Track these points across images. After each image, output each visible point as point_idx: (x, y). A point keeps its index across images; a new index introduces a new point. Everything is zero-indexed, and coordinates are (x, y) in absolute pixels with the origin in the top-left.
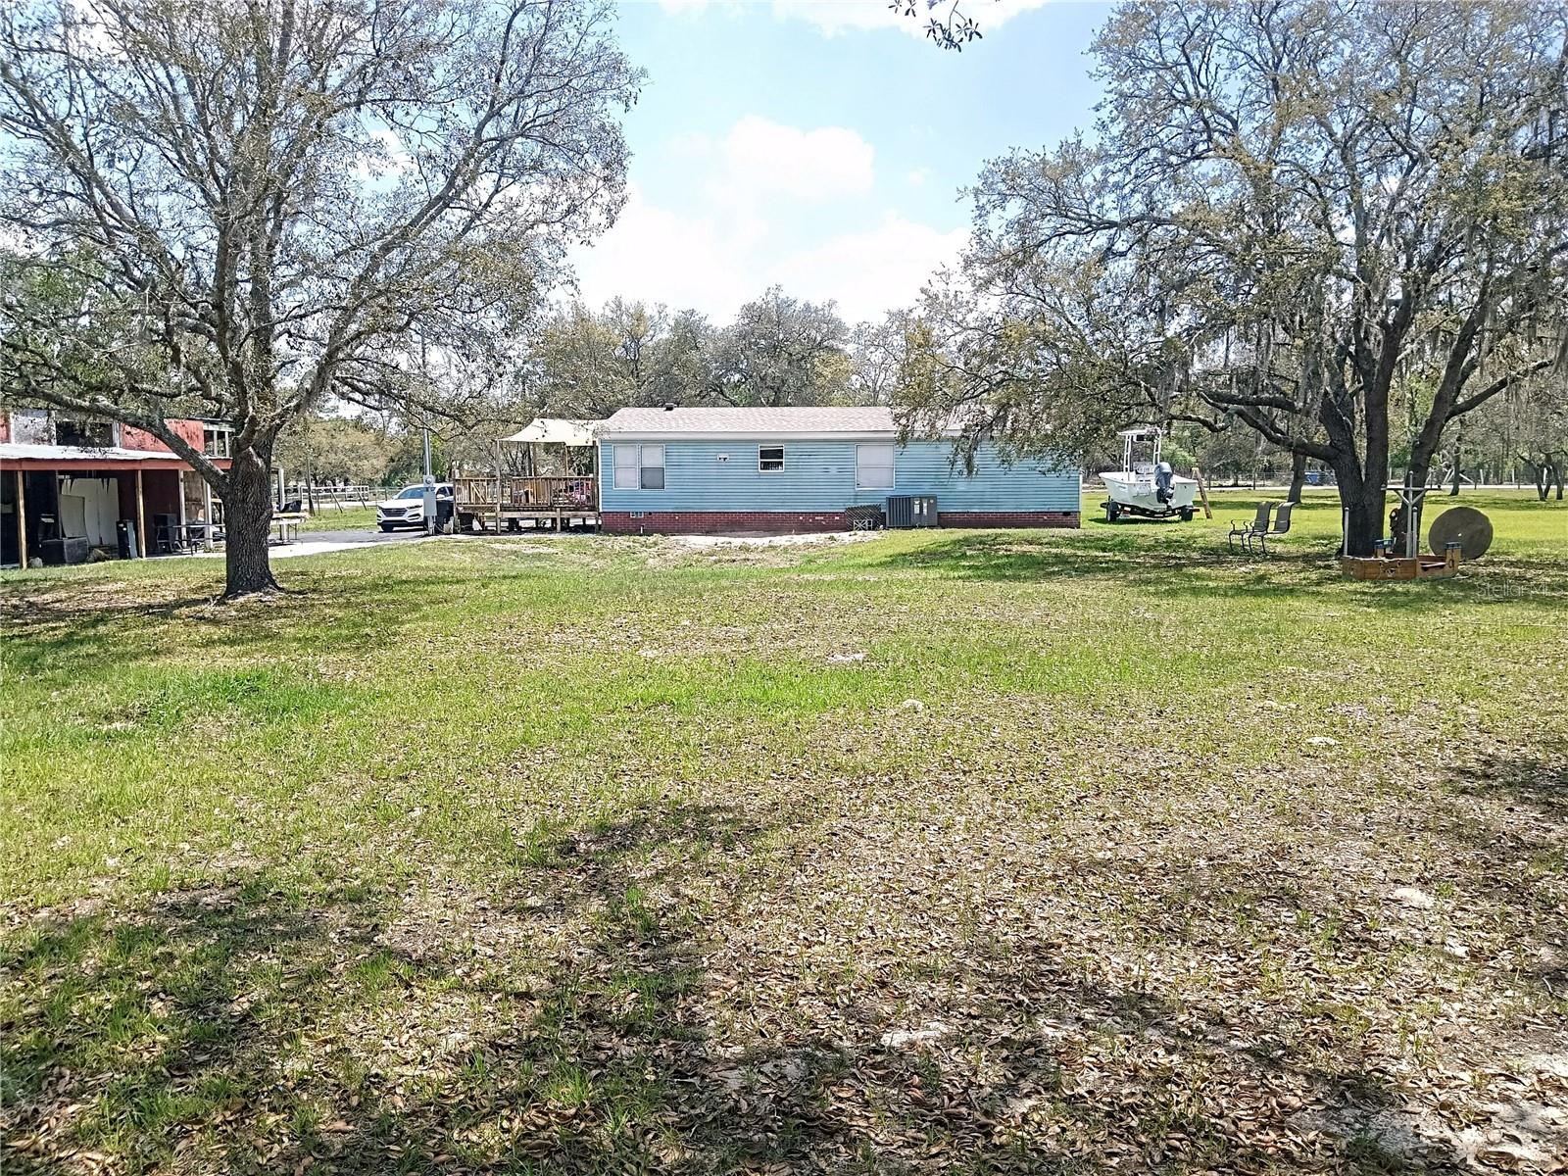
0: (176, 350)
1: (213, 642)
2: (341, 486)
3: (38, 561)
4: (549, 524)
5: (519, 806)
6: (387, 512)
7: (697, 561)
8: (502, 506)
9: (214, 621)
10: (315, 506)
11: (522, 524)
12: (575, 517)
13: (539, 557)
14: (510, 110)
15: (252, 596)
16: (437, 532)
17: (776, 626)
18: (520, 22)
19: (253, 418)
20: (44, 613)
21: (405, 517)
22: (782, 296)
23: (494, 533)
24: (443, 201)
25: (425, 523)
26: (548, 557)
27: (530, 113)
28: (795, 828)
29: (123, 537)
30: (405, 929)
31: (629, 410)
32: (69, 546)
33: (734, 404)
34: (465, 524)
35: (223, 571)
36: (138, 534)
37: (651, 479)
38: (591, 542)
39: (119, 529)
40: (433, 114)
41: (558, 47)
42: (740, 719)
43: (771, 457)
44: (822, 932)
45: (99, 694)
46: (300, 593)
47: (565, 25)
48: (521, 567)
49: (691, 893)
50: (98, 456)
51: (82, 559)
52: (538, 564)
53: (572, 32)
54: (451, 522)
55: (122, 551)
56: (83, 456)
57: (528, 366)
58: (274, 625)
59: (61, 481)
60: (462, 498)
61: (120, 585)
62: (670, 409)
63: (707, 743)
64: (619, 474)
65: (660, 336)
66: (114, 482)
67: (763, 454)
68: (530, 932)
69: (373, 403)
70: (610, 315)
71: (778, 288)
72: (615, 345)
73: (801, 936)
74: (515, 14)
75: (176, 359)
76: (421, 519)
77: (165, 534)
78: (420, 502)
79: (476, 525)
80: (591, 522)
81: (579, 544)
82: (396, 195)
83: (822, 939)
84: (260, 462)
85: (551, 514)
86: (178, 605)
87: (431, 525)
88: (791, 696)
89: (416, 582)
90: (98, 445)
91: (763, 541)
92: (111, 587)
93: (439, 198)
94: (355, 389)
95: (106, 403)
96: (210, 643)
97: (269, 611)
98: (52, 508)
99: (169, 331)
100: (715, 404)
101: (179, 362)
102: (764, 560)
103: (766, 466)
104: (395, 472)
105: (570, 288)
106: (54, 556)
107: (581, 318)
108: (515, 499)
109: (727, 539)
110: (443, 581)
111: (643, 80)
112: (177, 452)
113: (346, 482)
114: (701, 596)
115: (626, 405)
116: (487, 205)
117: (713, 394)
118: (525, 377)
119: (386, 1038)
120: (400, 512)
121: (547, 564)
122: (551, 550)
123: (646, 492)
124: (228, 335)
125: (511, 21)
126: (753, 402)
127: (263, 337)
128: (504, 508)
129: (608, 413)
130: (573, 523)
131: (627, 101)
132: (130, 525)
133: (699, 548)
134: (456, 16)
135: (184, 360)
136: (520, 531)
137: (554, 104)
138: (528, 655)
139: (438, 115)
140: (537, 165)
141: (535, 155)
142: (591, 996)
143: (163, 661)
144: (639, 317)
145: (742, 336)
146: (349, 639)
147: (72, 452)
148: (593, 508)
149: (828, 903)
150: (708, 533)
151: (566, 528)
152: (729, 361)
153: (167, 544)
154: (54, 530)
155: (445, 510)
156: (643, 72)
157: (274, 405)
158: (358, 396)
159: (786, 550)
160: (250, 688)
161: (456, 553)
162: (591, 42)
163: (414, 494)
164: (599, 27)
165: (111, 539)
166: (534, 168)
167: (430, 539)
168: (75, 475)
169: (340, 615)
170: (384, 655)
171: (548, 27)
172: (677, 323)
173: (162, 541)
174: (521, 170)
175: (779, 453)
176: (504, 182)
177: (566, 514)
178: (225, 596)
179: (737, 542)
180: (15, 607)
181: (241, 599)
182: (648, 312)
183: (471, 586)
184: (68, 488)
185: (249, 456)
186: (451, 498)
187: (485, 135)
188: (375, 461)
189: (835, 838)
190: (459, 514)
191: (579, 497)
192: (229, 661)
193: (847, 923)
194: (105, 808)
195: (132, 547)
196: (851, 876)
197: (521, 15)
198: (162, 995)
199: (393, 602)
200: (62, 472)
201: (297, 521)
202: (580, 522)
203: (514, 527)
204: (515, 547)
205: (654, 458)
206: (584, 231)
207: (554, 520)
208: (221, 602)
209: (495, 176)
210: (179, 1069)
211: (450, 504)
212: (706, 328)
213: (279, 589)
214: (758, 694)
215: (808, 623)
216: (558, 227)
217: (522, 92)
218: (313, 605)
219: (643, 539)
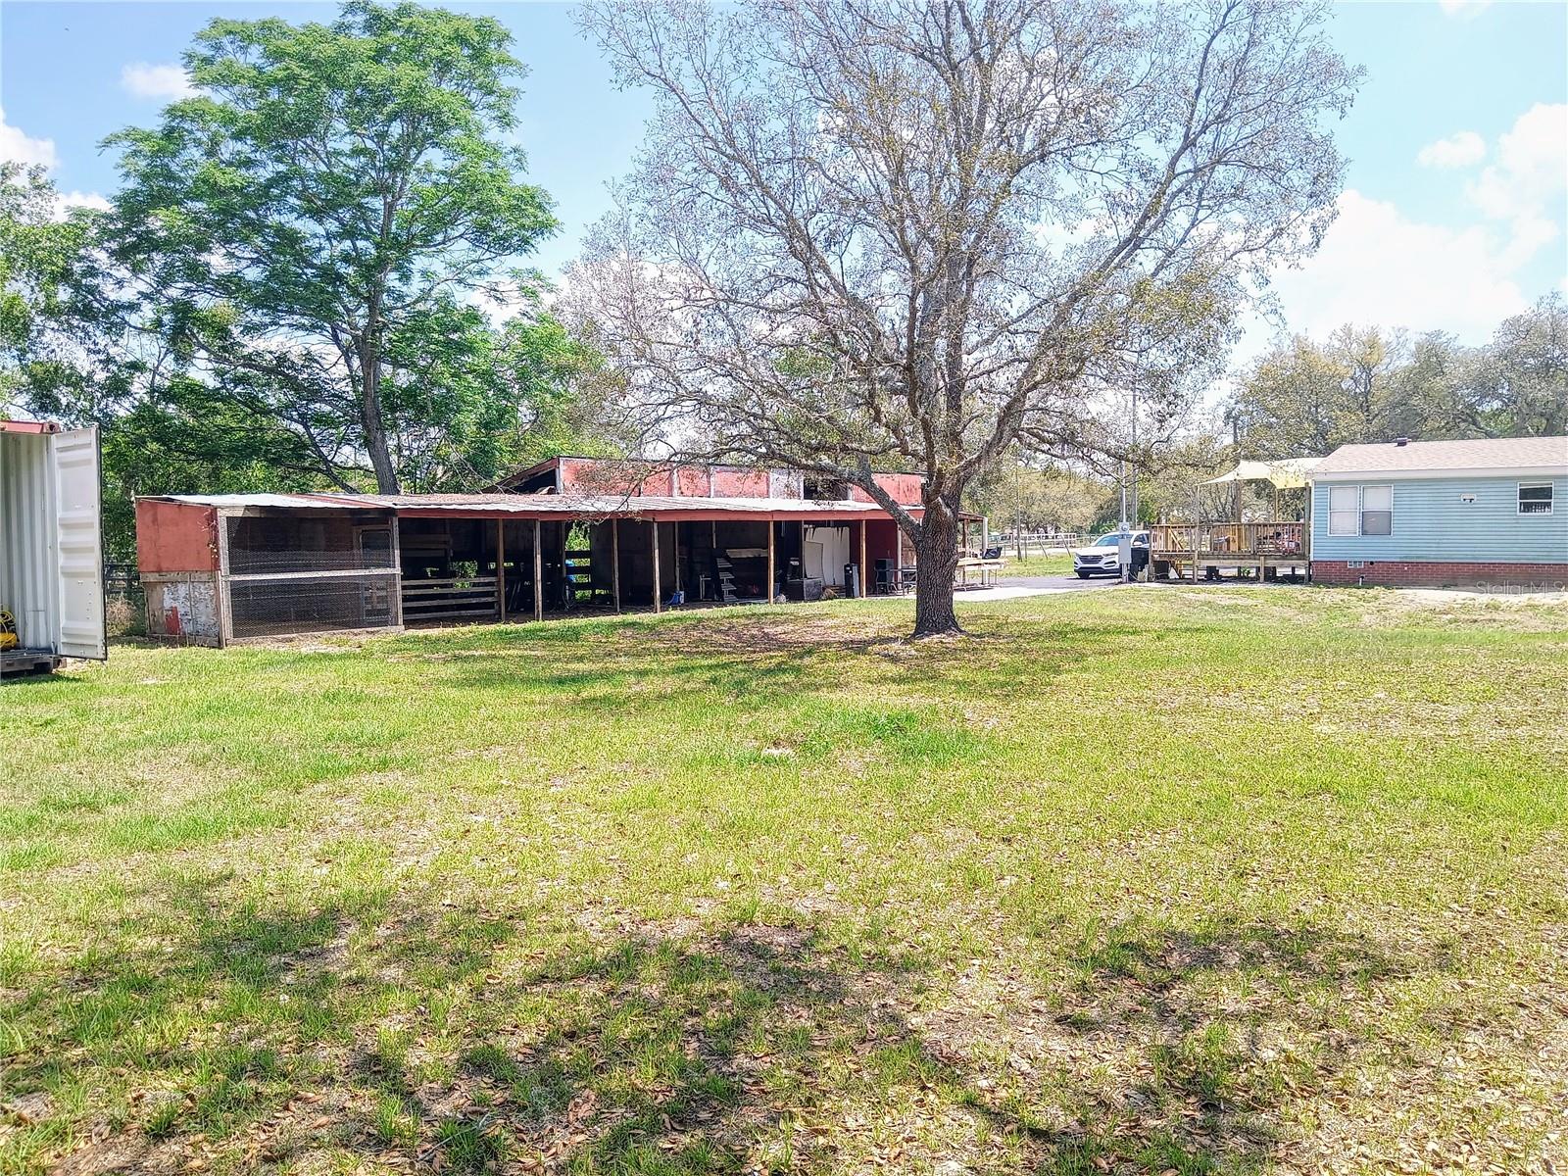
0: (878, 412)
1: (886, 679)
2: (1052, 533)
3: (783, 598)
4: (1253, 574)
5: (1119, 893)
6: (1084, 559)
7: (1426, 620)
8: (1200, 554)
9: (894, 659)
10: (1023, 552)
11: (1222, 572)
12: (1281, 566)
13: (1234, 609)
14: (1208, 138)
15: (936, 637)
16: (1131, 580)
17: (1504, 708)
18: (1221, 44)
19: (940, 470)
20: (771, 643)
21: (1101, 564)
22: (1558, 304)
23: (1190, 582)
24: (1133, 243)
25: (1120, 570)
26: (1246, 609)
27: (1232, 138)
28: (1465, 986)
29: (848, 578)
30: (946, 1016)
31: (1352, 447)
32: (808, 586)
33: (1489, 435)
34: (1161, 573)
35: (913, 615)
36: (861, 579)
37: (1373, 524)
38: (1298, 594)
39: (846, 571)
40: (1115, 152)
41: (1265, 61)
42: (1424, 825)
43: (1535, 497)
44: (1465, 1148)
45: (776, 720)
46: (978, 636)
47: (1271, 38)
48: (1211, 619)
49: (1292, 1048)
50: (828, 508)
51: (817, 597)
52: (1233, 616)
53: (1278, 44)
54: (1146, 570)
55: (847, 591)
56: (818, 508)
57: (1241, 406)
58: (941, 667)
59: (806, 529)
60: (1158, 546)
61: (836, 621)
62: (1402, 444)
63: (1370, 850)
64: (1335, 520)
65: (1397, 363)
66: (846, 530)
67: (1524, 494)
68: (1079, 1053)
69: (1058, 452)
70: (1337, 344)
71: (1555, 295)
72: (1342, 378)
73: (1431, 1146)
74: (1213, 37)
75: (877, 419)
76: (1117, 566)
77: (883, 577)
78: (1115, 549)
79: (1173, 574)
80: (1301, 572)
81: (1283, 597)
82: (1091, 246)
83: (1460, 1159)
84: (948, 511)
85: (1255, 563)
86: (872, 642)
87: (1125, 572)
88: (1504, 802)
89: (1093, 631)
90: (827, 499)
91: (1523, 598)
92: (829, 622)
93: (1128, 241)
94: (1043, 440)
95: (828, 461)
96: (883, 679)
97: (946, 653)
98: (798, 552)
99: (872, 395)
100: (1464, 437)
101: (880, 421)
102: (1516, 622)
103: (1527, 508)
104: (1104, 519)
105: (1274, 319)
106: (795, 594)
107: (1303, 352)
108: (1215, 547)
109: (1472, 595)
110: (1120, 631)
111: (1361, 79)
112: (880, 503)
113: (1057, 529)
114: (1409, 663)
115: (1352, 442)
116: (1183, 241)
117: (1463, 425)
118: (1236, 418)
119: (877, 1145)
120: (1097, 559)
121: (1242, 617)
122: (1250, 602)
123: (1368, 539)
124: (917, 394)
125: (1209, 46)
126: (1518, 432)
127: (955, 393)
128: (1202, 556)
129: (1328, 450)
130: (1280, 572)
131: (1341, 106)
132: (855, 568)
133: (1431, 604)
134: (1155, 55)
135: (884, 420)
136: (1220, 580)
137: (1259, 125)
138: (1181, 718)
139: (1118, 152)
140: (1238, 193)
141: (1236, 182)
142: (1120, 1159)
143: (839, 694)
144: (1372, 345)
145: (1503, 356)
146: (1003, 685)
147: (809, 505)
148: (1302, 557)
149: (1487, 1106)
150: (1445, 587)
151: (1271, 577)
152: (1486, 387)
153: (885, 586)
154: (798, 572)
155: (1140, 558)
156: (1361, 70)
157: (960, 457)
158: (1046, 447)
159: (1551, 611)
160: (898, 725)
161: (1146, 600)
162: (1301, 50)
163: (1112, 542)
164: (1310, 31)
165: (841, 580)
166: (1234, 195)
167: (1123, 587)
168: (817, 524)
169: (1006, 660)
170: (1030, 705)
171: (1251, 43)
172: (1419, 347)
173: (880, 584)
174: (1220, 198)
175: (1546, 493)
176: (1202, 214)
177: (1271, 563)
178: (913, 636)
179: (1484, 598)
180: (753, 636)
181: (926, 640)
182: (1383, 338)
183: (1146, 636)
184: (812, 538)
185: (938, 505)
186: (1146, 546)
187: (1179, 169)
188: (1084, 510)
189: (1522, 1011)
190: (1155, 562)
191: (1286, 543)
192: (892, 700)
193: (1509, 1145)
194: (735, 831)
195: (856, 588)
196: (1534, 1073)
197: (1222, 35)
198: (702, 1036)
199: (1061, 650)
200: (806, 522)
201: (998, 566)
202: (1289, 571)
203: (1212, 576)
204: (1210, 597)
205: (1379, 500)
206: (1293, 253)
207: (1258, 569)
208: (907, 641)
209: (1192, 210)
210: (681, 1122)
211: (1146, 552)
212: (1456, 351)
213: (961, 631)
214: (1460, 795)
215: (1551, 706)
216: (1262, 253)
217: (1219, 116)
218: (984, 649)
219: (1361, 592)
